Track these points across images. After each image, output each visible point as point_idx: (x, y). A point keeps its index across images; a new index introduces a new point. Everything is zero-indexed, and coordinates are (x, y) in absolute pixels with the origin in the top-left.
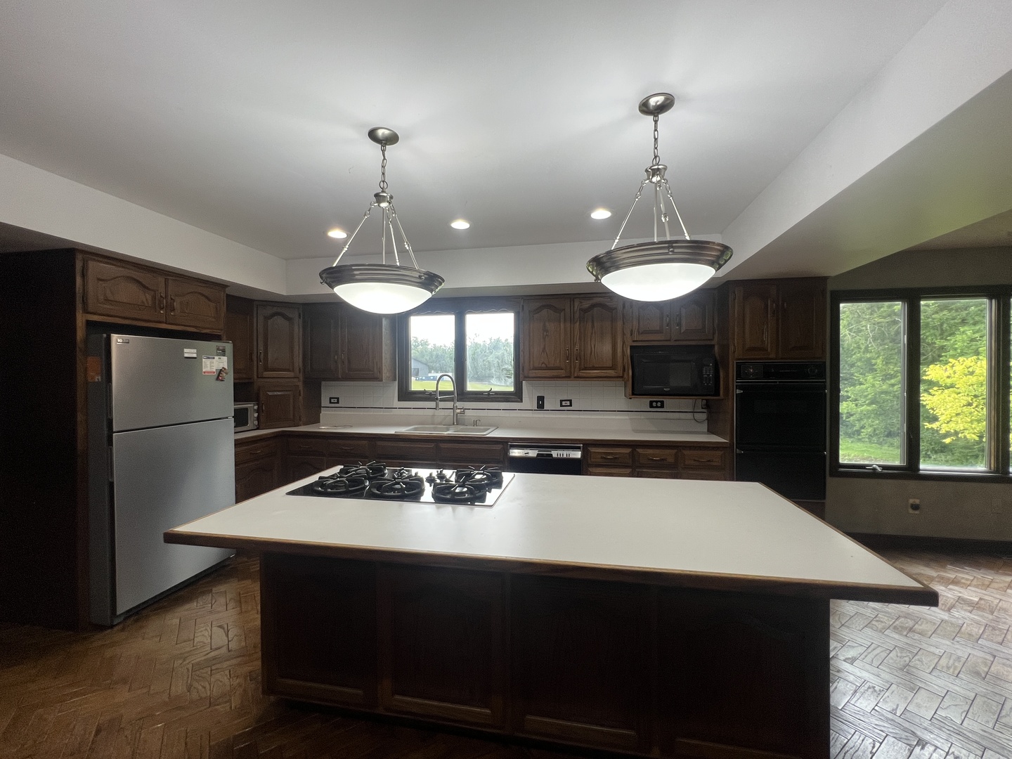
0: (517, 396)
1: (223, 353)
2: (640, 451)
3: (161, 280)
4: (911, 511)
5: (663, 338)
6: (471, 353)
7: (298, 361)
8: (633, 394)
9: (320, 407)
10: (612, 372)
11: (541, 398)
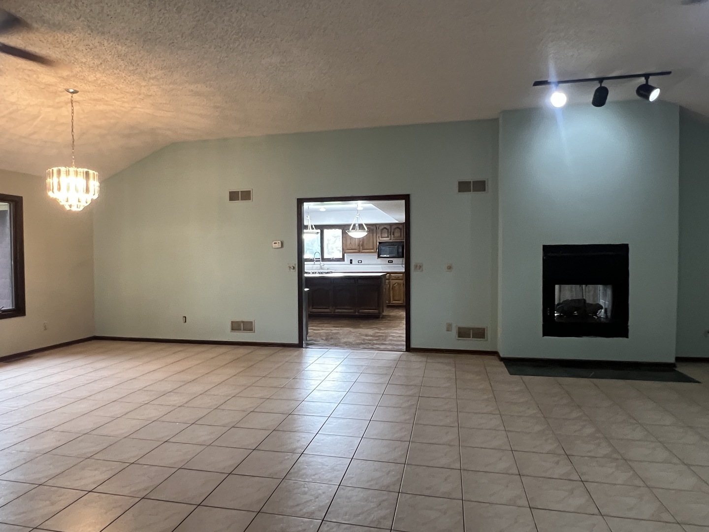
0: (343, 259)
5: (388, 239)
8: (378, 258)
10: (373, 251)
11: (351, 260)
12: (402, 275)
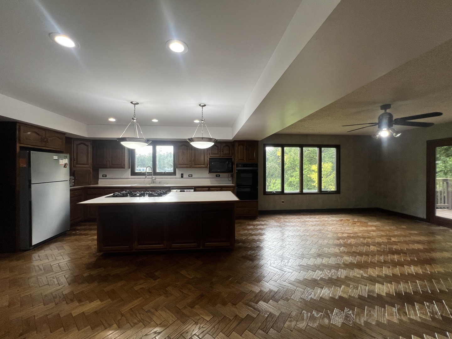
1: (65, 158)
3: (44, 132)
4: (282, 203)
5: (218, 156)
6: (158, 159)
7: (90, 161)
8: (210, 172)
9: (98, 178)
10: (204, 166)
11: (182, 174)
12: (232, 188)
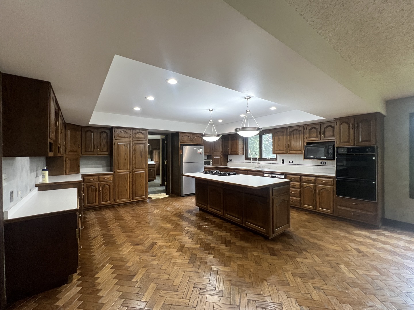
0: (276, 159)
1: (201, 148)
2: (303, 177)
3: (191, 135)
5: (318, 139)
7: (221, 150)
8: (304, 159)
9: (228, 161)
10: (300, 152)
11: (283, 160)
12: (331, 180)
